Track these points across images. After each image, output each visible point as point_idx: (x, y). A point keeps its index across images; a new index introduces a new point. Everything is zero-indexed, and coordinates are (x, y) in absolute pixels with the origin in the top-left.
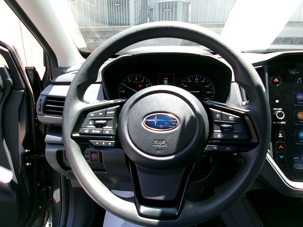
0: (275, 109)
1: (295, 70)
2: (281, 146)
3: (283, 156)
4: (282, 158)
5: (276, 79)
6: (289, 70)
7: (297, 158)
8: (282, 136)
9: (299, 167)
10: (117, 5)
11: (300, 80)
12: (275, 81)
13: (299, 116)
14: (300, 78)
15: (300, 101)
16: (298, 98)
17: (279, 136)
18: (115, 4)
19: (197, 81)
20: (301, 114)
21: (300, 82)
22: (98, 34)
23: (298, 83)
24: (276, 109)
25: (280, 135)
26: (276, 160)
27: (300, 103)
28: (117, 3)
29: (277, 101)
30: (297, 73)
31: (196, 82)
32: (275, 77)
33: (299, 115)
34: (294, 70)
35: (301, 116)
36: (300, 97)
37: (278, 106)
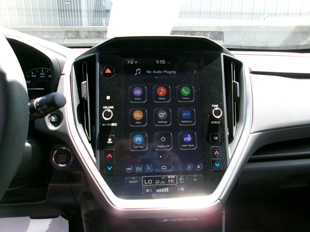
0: (105, 107)
1: (134, 59)
2: (110, 155)
3: (111, 167)
4: (111, 170)
5: (108, 70)
6: (126, 59)
7: (130, 169)
8: (112, 142)
9: (132, 180)
10: (68, 3)
11: (138, 71)
12: (107, 72)
13: (136, 116)
14: (139, 69)
15: (137, 97)
16: (135, 93)
17: (108, 142)
18: (66, 3)
19: (42, 75)
20: (138, 114)
21: (139, 73)
22: (47, 35)
23: (136, 74)
24: (107, 107)
25: (110, 140)
26: (104, 172)
27: (137, 99)
28: (68, 1)
29: (108, 98)
30: (136, 62)
31: (42, 77)
32: (107, 68)
33: (136, 114)
34: (132, 59)
35: (138, 116)
36: (138, 92)
37: (108, 103)
